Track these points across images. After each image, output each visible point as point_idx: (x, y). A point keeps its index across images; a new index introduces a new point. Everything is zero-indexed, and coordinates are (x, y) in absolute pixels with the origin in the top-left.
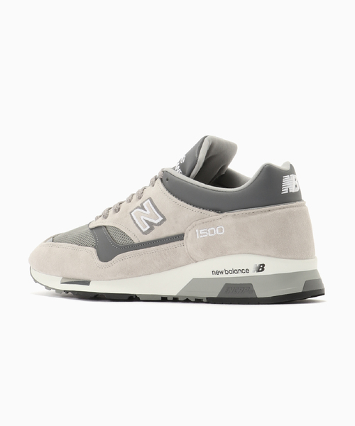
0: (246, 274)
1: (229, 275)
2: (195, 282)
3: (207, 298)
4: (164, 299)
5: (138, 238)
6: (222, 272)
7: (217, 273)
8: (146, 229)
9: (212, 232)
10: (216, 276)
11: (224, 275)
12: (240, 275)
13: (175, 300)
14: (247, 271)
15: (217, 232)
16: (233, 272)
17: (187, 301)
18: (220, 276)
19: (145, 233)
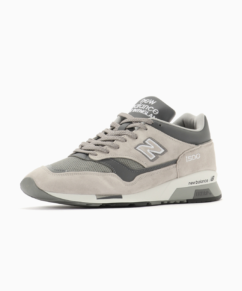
0: (206, 183)
1: (198, 184)
2: (178, 190)
3: (187, 200)
4: (163, 203)
5: (147, 164)
6: (194, 183)
7: (191, 183)
8: (153, 158)
9: (194, 157)
10: (191, 185)
11: (195, 185)
12: (204, 183)
13: (168, 203)
14: (207, 181)
15: (196, 157)
16: (200, 182)
17: (175, 203)
18: (193, 185)
19: (152, 161)
